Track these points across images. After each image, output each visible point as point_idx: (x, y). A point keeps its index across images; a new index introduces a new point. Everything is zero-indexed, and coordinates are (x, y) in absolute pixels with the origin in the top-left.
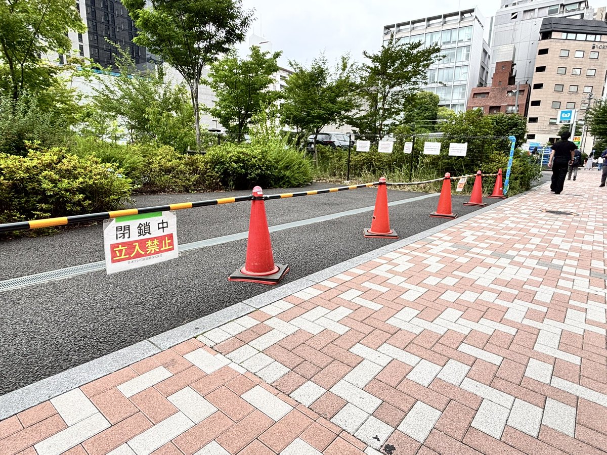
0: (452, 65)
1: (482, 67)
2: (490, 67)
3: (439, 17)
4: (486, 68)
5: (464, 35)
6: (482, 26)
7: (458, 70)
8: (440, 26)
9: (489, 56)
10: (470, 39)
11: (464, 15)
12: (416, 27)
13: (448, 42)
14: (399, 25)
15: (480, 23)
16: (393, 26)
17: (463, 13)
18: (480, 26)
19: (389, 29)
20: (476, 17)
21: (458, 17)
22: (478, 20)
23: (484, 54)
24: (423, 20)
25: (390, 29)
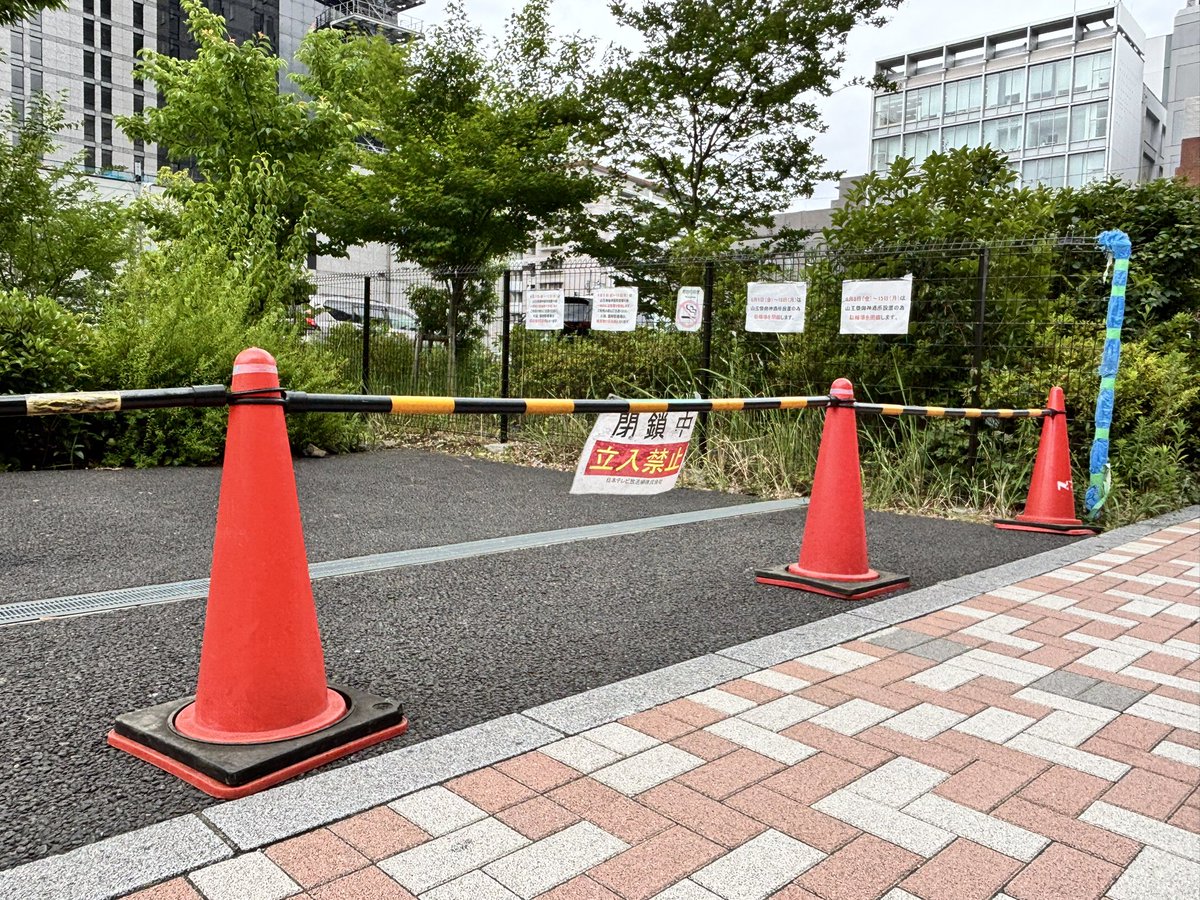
0: (1058, 150)
1: (1146, 156)
2: (1167, 153)
3: (1021, 34)
4: (1156, 158)
5: (1089, 75)
6: (1139, 53)
7: (1076, 163)
8: (1024, 56)
9: (1164, 129)
10: (1107, 84)
11: (1088, 25)
12: (960, 61)
13: (1047, 96)
14: (914, 59)
15: (1133, 46)
16: (899, 61)
17: (1083, 21)
18: (1133, 52)
19: (889, 69)
20: (1120, 29)
21: (1071, 31)
22: (1127, 38)
23: (1148, 125)
24: (978, 43)
25: (893, 69)
